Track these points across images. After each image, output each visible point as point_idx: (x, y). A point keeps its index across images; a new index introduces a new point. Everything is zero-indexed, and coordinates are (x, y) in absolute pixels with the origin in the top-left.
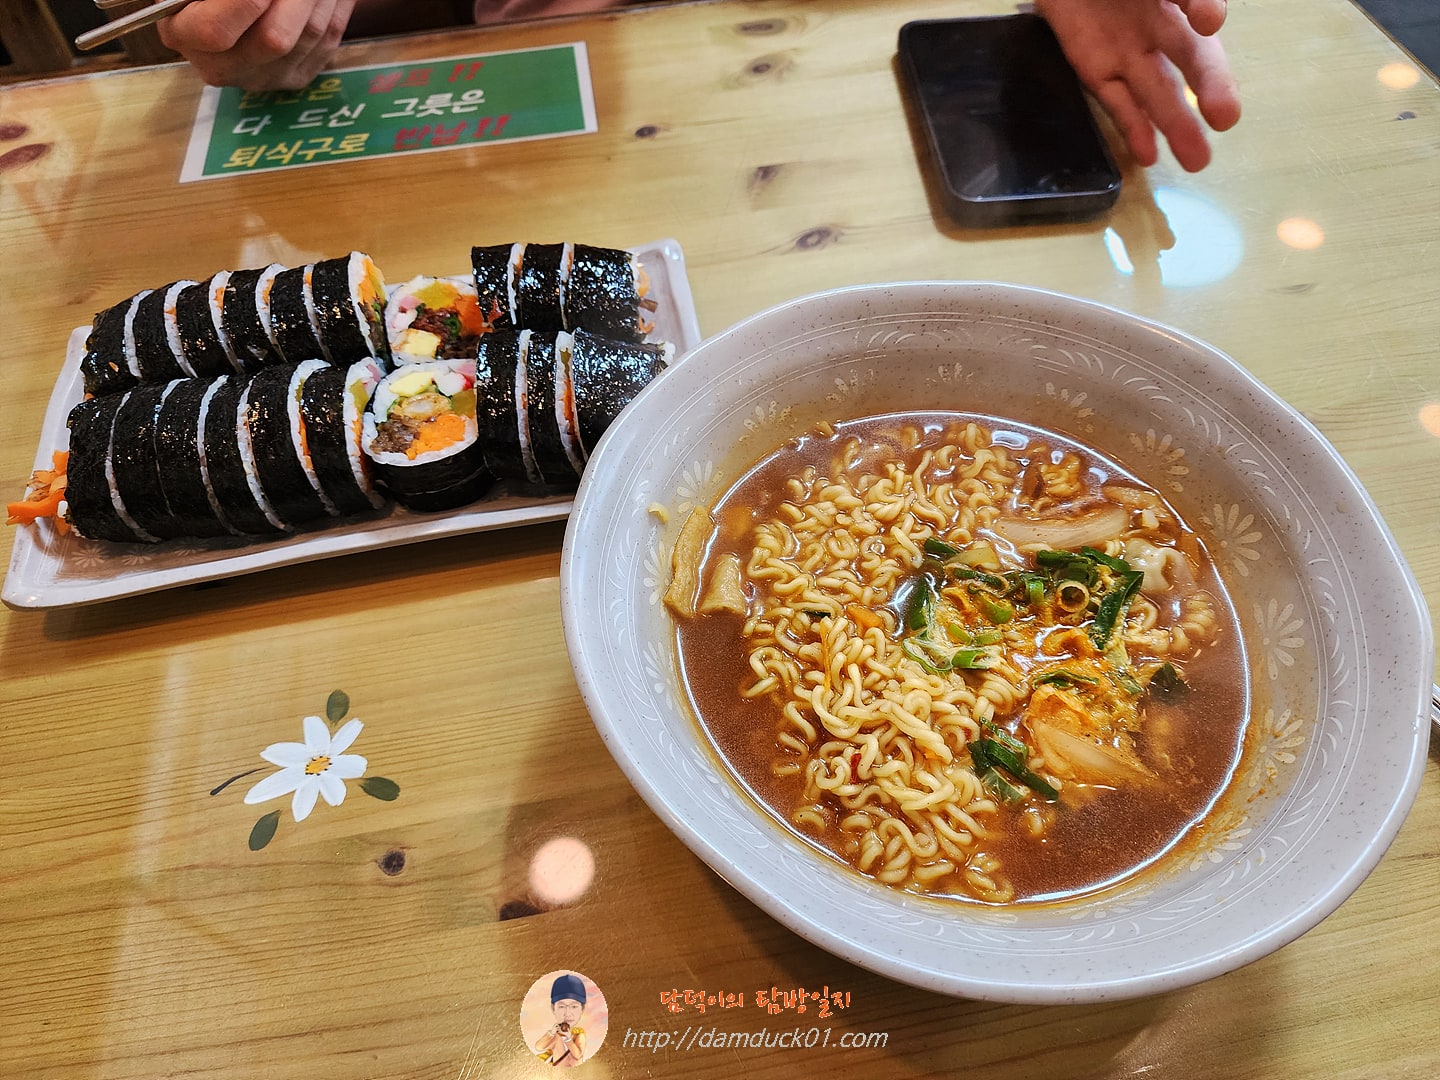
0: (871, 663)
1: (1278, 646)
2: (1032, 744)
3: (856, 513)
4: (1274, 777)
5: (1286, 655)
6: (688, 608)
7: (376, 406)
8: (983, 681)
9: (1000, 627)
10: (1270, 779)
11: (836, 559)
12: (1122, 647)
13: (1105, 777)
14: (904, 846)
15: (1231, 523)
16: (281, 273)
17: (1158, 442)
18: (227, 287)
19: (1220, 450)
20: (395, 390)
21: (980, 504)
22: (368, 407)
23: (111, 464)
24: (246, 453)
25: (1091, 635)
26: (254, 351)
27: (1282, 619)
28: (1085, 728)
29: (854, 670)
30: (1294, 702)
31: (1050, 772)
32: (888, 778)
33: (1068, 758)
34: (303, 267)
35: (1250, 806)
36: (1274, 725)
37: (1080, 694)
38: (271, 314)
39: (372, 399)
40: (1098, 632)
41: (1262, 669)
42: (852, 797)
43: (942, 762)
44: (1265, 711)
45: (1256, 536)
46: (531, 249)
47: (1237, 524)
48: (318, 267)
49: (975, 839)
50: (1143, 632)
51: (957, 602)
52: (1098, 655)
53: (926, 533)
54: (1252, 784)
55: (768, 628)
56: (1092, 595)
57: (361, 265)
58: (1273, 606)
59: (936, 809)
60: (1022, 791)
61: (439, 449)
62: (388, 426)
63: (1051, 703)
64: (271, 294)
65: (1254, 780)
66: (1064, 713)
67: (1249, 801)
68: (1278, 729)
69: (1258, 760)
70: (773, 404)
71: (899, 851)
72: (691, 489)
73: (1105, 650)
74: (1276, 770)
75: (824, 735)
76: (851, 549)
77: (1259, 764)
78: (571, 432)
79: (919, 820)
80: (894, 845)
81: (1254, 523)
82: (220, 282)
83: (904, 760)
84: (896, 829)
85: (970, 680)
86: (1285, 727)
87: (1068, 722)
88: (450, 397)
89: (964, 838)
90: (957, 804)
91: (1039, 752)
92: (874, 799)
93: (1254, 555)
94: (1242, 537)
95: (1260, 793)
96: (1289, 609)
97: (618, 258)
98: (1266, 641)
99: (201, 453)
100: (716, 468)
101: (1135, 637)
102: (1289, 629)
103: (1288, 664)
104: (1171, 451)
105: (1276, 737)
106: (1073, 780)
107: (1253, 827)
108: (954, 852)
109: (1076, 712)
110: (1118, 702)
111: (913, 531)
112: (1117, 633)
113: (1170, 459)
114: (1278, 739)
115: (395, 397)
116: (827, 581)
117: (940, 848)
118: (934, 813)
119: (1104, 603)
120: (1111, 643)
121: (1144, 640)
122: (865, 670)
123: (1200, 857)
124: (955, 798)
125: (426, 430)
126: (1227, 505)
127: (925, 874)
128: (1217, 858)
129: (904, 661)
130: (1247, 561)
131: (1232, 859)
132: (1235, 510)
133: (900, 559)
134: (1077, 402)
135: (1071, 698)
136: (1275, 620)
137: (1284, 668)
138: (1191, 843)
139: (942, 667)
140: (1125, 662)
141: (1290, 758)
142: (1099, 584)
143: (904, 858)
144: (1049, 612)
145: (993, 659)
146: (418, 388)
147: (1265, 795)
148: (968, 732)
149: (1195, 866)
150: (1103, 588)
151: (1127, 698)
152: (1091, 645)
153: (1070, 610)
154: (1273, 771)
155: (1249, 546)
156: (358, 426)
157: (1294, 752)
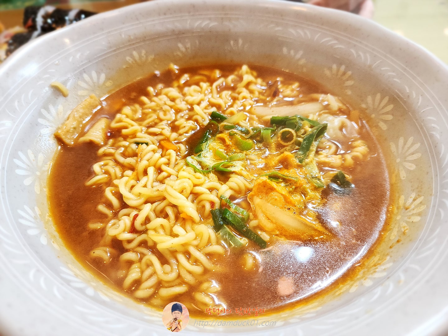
0: (164, 167)
1: (405, 161)
2: (251, 211)
3: (178, 101)
4: (407, 231)
5: (410, 164)
6: (70, 141)
8: (228, 178)
9: (245, 152)
10: (404, 233)
11: (161, 120)
12: (314, 162)
13: (298, 234)
14: (155, 273)
15: (377, 103)
17: (338, 70)
19: (370, 66)
21: (244, 98)
25: (296, 157)
27: (407, 146)
28: (287, 204)
29: (151, 170)
30: (417, 188)
31: (262, 229)
32: (155, 230)
33: (274, 221)
35: (391, 250)
36: (405, 203)
37: (286, 186)
40: (300, 155)
41: (396, 176)
42: (129, 241)
43: (193, 221)
44: (399, 197)
45: (391, 107)
47: (380, 104)
49: (206, 271)
50: (327, 156)
51: (223, 141)
52: (300, 167)
53: (214, 109)
54: (392, 237)
55: (112, 151)
56: (297, 136)
58: (401, 141)
59: (182, 249)
60: (244, 241)
63: (266, 188)
65: (393, 235)
66: (273, 194)
67: (391, 247)
68: (407, 205)
69: (395, 224)
70: (143, 52)
71: (151, 276)
72: (89, 85)
73: (304, 164)
74: (408, 227)
75: (124, 205)
76: (171, 115)
77: (397, 226)
79: (168, 256)
80: (148, 272)
81: (389, 101)
83: (169, 220)
84: (151, 262)
85: (222, 178)
86: (412, 203)
87: (276, 200)
89: (197, 269)
90: (197, 247)
91: (256, 217)
92: (144, 244)
93: (390, 117)
94: (383, 110)
95: (398, 241)
96: (411, 140)
98: (398, 160)
100: (108, 79)
101: (322, 158)
102: (411, 150)
103: (412, 169)
104: (344, 73)
105: (407, 209)
106: (277, 235)
107: (394, 261)
108: (188, 278)
109: (282, 194)
110: (309, 191)
111: (206, 108)
112: (312, 155)
113: (344, 78)
114: (408, 210)
116: (152, 130)
117: (179, 276)
118: (180, 252)
119: (304, 140)
120: (307, 161)
121: (327, 160)
122: (159, 170)
123: (357, 283)
124: (195, 243)
126: (374, 95)
127: (165, 292)
128: (368, 283)
129: (185, 167)
130: (385, 121)
131: (379, 282)
132: (378, 96)
133: (196, 121)
134: (298, 56)
135: (281, 187)
136: (403, 148)
137: (408, 171)
138: (352, 276)
139: (205, 170)
140: (315, 171)
141: (417, 219)
142: (302, 131)
143: (152, 281)
144: (273, 145)
145: (237, 166)
147: (401, 243)
148: (212, 204)
149: (353, 289)
150: (305, 132)
151: (316, 189)
152: (296, 161)
153: (286, 144)
154: (406, 228)
155: (387, 113)
157: (419, 214)
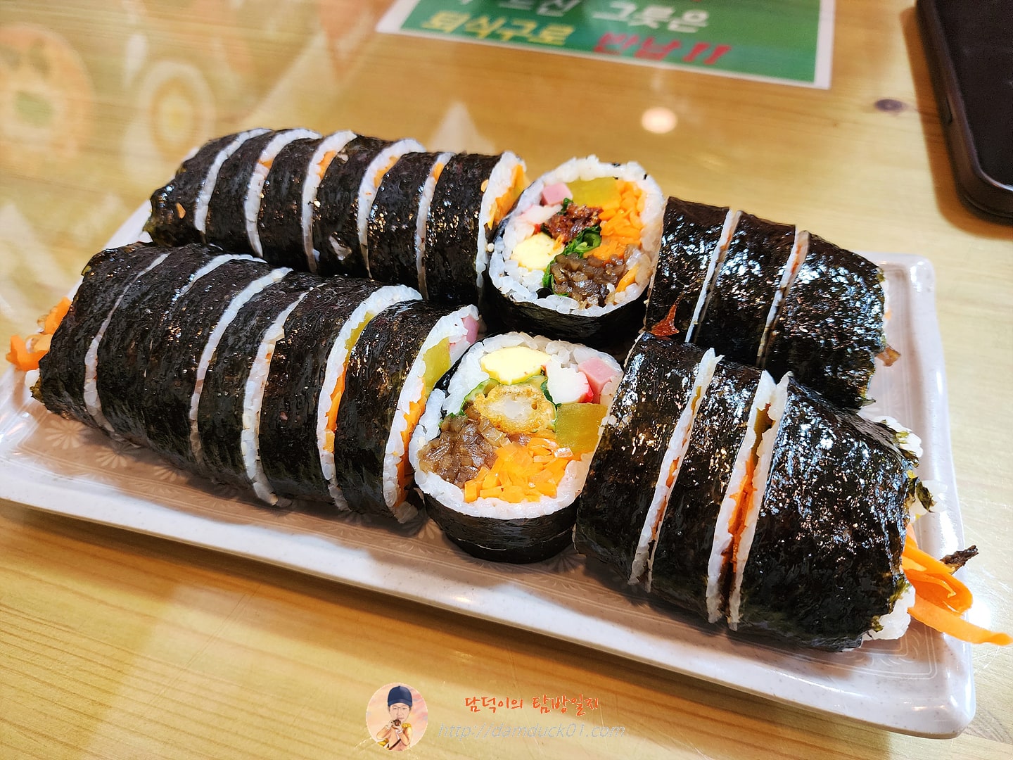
7: (455, 381)
16: (411, 154)
18: (340, 153)
20: (489, 367)
22: (442, 384)
23: (97, 344)
24: (254, 397)
26: (335, 245)
34: (437, 154)
38: (374, 203)
39: (452, 372)
46: (747, 221)
48: (457, 158)
57: (509, 171)
61: (514, 500)
62: (456, 427)
64: (385, 177)
78: (729, 553)
82: (335, 145)
88: (557, 406)
97: (865, 271)
99: (201, 375)
115: (484, 378)
125: (507, 453)
146: (518, 375)
156: (417, 409)
